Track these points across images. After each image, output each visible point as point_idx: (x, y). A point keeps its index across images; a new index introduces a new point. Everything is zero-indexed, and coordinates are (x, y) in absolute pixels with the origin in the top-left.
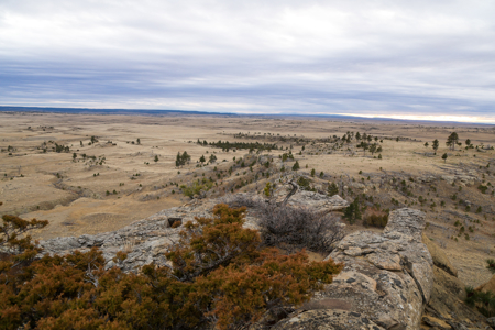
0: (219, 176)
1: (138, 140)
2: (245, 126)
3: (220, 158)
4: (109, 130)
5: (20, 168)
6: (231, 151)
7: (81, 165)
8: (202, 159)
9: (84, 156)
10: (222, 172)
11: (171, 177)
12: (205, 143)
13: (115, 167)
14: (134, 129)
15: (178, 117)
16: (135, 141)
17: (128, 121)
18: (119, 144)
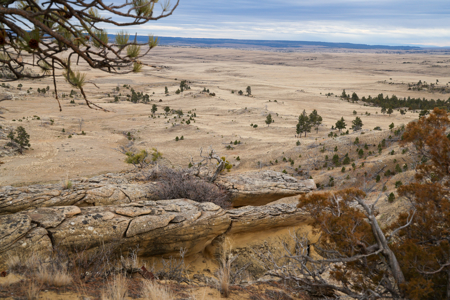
0: (361, 154)
1: (249, 89)
2: (434, 69)
3: (369, 124)
4: (208, 72)
5: (81, 123)
6: (396, 112)
7: (162, 122)
8: (341, 124)
9: (167, 109)
10: (366, 147)
11: (285, 150)
12: (355, 97)
13: (208, 128)
14: (245, 72)
15: (318, 53)
16: (244, 90)
17: (237, 59)
18: (219, 93)
